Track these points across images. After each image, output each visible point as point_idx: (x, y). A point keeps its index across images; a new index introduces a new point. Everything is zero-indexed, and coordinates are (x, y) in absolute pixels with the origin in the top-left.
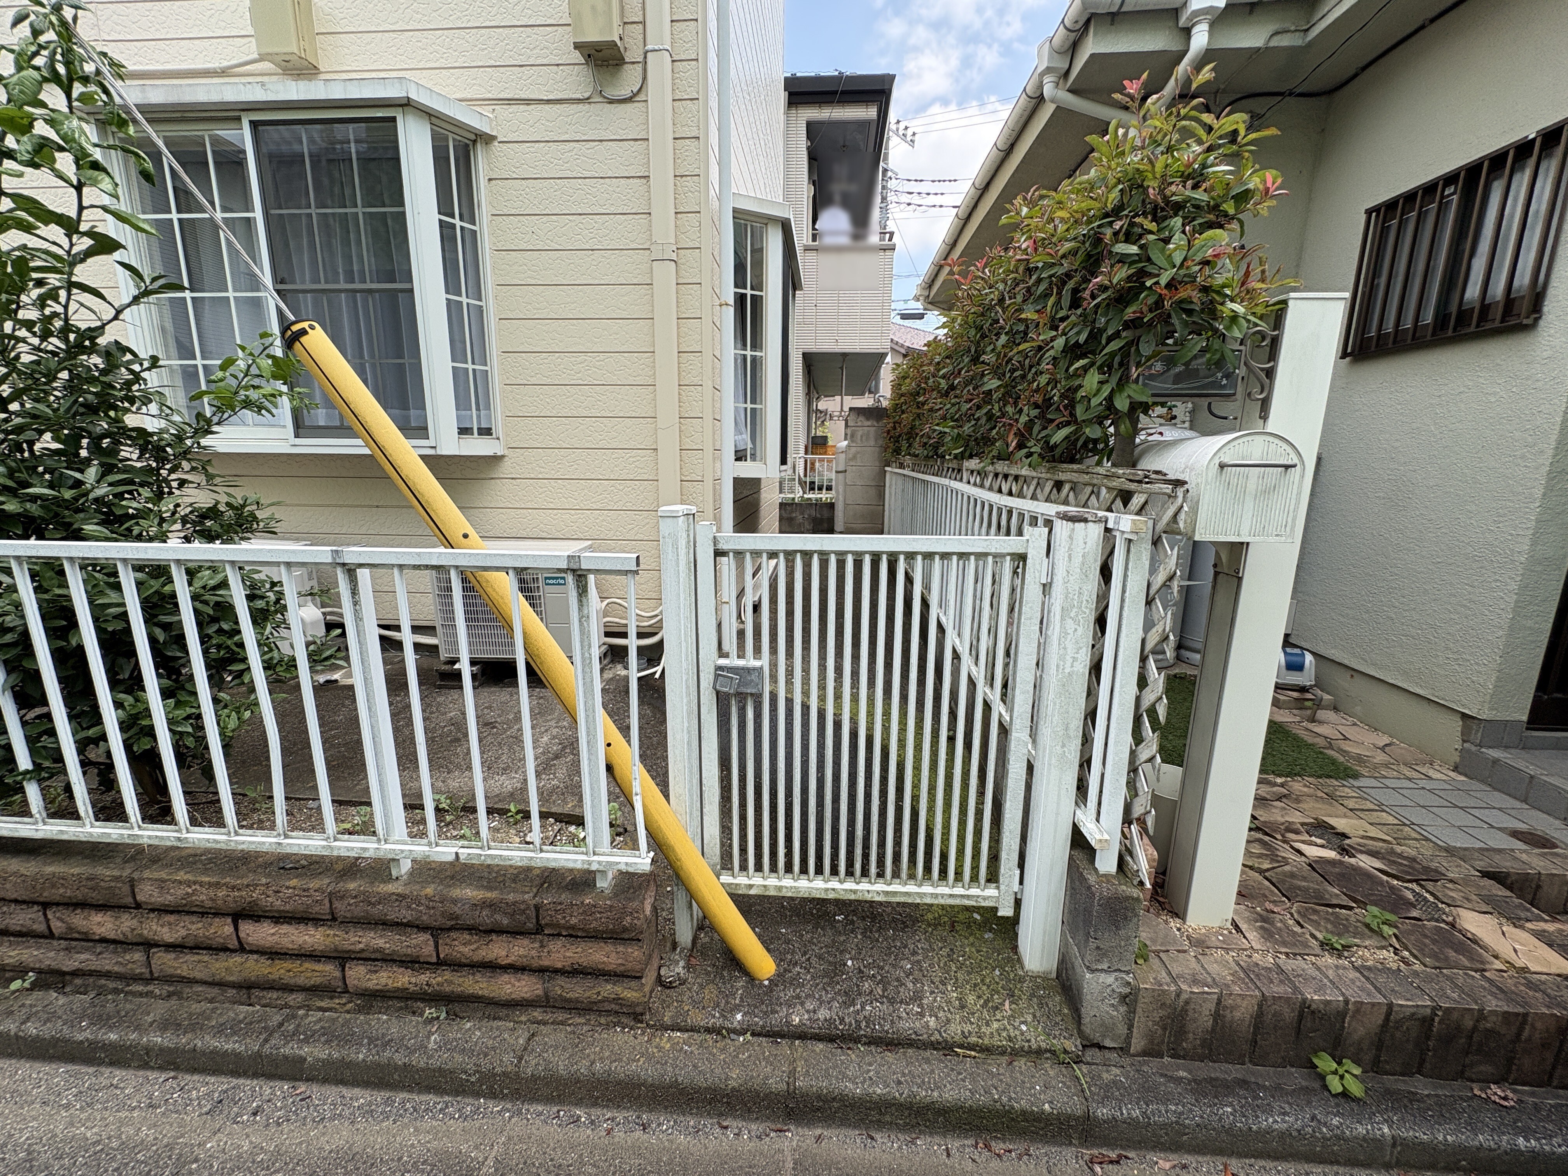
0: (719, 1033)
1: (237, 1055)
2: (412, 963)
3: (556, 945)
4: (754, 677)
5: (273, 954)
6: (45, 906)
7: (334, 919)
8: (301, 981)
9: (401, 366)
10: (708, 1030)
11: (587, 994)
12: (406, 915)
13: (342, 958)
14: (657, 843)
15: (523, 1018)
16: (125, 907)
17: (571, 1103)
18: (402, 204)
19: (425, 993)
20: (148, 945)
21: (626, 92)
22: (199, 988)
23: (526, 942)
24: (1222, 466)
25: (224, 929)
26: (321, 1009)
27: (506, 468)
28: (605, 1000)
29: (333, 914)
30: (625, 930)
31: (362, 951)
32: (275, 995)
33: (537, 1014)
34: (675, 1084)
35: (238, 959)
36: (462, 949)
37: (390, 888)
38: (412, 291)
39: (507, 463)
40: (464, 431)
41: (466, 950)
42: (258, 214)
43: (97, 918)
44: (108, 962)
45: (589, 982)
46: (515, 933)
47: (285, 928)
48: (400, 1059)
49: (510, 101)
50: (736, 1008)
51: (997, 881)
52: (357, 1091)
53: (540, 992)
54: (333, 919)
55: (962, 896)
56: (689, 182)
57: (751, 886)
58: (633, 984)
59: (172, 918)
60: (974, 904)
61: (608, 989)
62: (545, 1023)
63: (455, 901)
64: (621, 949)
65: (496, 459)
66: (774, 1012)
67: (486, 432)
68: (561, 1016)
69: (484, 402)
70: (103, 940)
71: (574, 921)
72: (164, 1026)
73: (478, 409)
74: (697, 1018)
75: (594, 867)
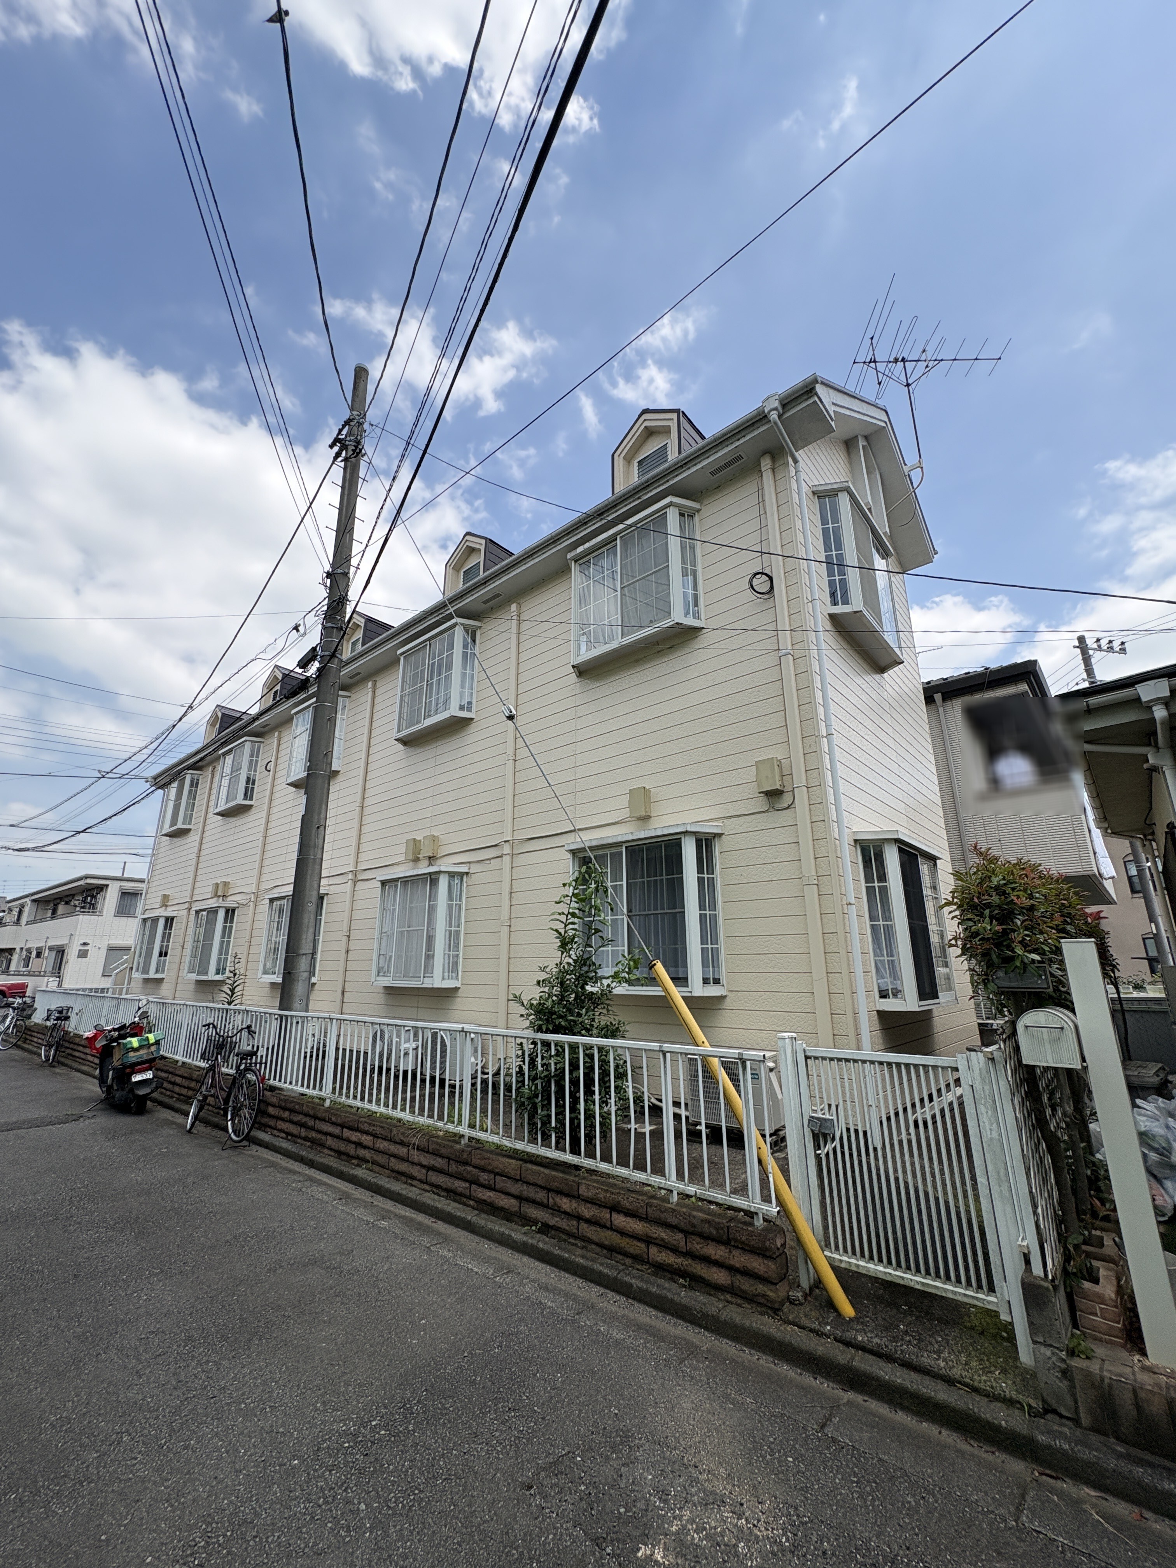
0: (817, 1334)
1: (608, 1276)
2: (675, 1250)
3: (736, 1252)
4: (828, 1124)
5: (622, 1233)
6: (549, 1190)
7: (647, 1218)
8: (631, 1250)
9: (676, 949)
10: (812, 1331)
11: (752, 1288)
12: (673, 1220)
13: (648, 1241)
14: (780, 1202)
15: (722, 1298)
16: (574, 1197)
17: (742, 1344)
18: (682, 873)
19: (680, 1270)
20: (579, 1218)
21: (786, 805)
22: (593, 1247)
23: (723, 1248)
24: (1027, 1027)
25: (605, 1215)
26: (638, 1269)
27: (728, 1003)
28: (759, 1295)
29: (647, 1214)
30: (767, 1249)
31: (656, 1239)
32: (621, 1257)
33: (728, 1297)
34: (790, 1344)
35: (610, 1233)
36: (696, 1245)
37: (669, 1206)
38: (684, 912)
39: (728, 1000)
40: (706, 981)
41: (698, 1247)
42: (624, 883)
43: (565, 1200)
44: (563, 1223)
45: (752, 1281)
46: (718, 1241)
47: (628, 1219)
48: (670, 1296)
49: (730, 817)
50: (828, 1324)
51: (994, 1291)
52: (651, 1309)
53: (729, 1282)
54: (645, 1218)
55: (972, 1297)
56: (822, 842)
57: (841, 1261)
58: (772, 1287)
59: (589, 1205)
60: (982, 1305)
61: (761, 1288)
62: (732, 1303)
63: (694, 1217)
64: (765, 1261)
65: (722, 998)
66: (848, 1331)
67: (717, 981)
68: (739, 1301)
69: (716, 964)
70: (565, 1213)
71: (744, 1238)
72: (583, 1257)
73: (713, 967)
74: (805, 1322)
75: (752, 1210)
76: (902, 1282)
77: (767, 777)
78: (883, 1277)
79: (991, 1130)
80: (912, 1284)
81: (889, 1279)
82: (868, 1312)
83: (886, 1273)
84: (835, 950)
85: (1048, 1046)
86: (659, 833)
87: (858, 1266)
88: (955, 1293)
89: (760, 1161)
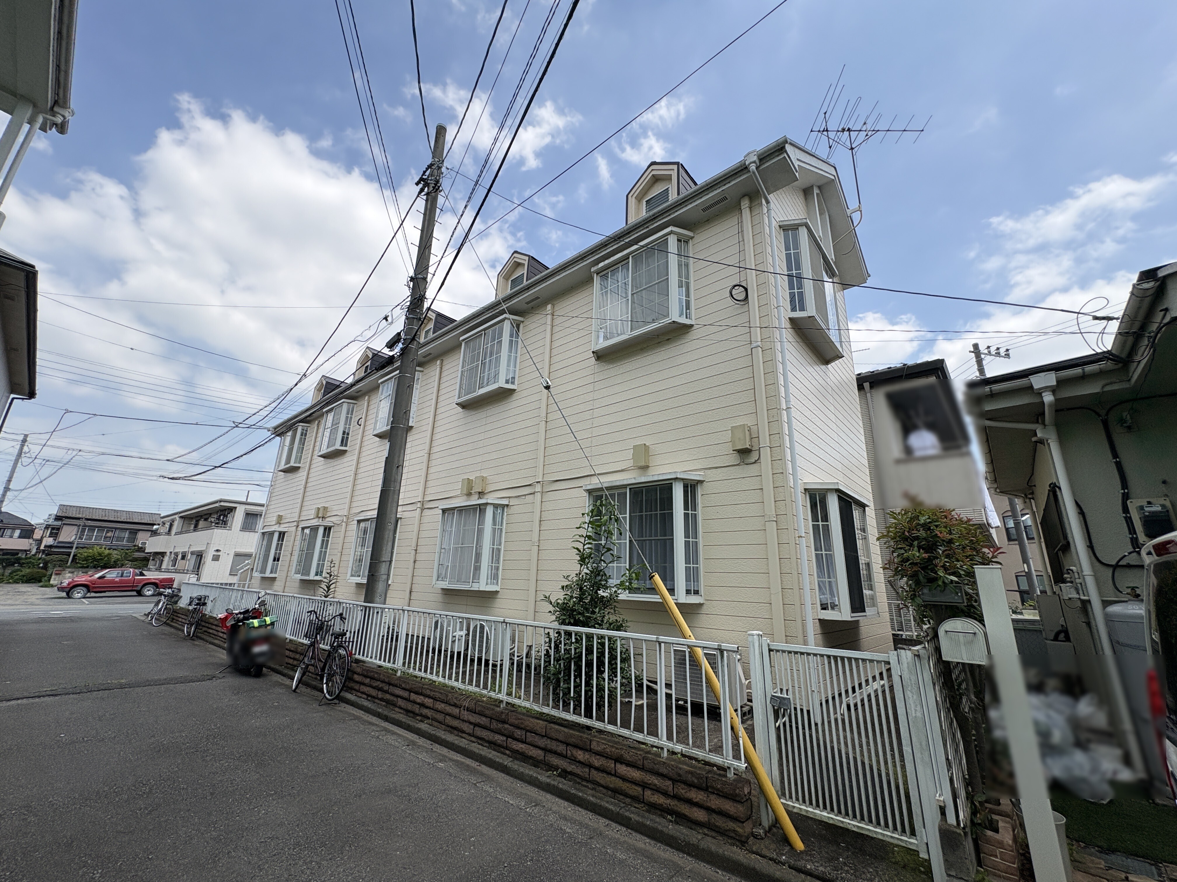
0: (775, 862)
1: (612, 811)
2: (665, 794)
3: (713, 797)
4: (786, 702)
5: (624, 779)
6: (568, 744)
7: (643, 769)
8: (630, 792)
9: (666, 566)
10: (771, 859)
11: (724, 825)
12: (664, 771)
13: (644, 786)
14: (748, 760)
15: (701, 831)
16: (587, 750)
18: (672, 510)
19: (669, 809)
20: (590, 766)
21: (753, 461)
22: (601, 788)
23: (702, 793)
24: (946, 632)
25: (611, 764)
26: (635, 807)
27: (704, 610)
28: (729, 830)
29: (643, 766)
30: (736, 795)
31: (650, 784)
32: (622, 797)
33: (706, 831)
34: (754, 869)
35: (614, 778)
36: (681, 790)
37: (661, 759)
38: (673, 539)
39: (705, 607)
40: (688, 592)
41: (683, 791)
42: (628, 515)
43: (580, 752)
44: (578, 770)
45: (724, 819)
46: (699, 788)
47: (629, 769)
48: (660, 827)
49: (710, 468)
50: (783, 855)
51: (915, 836)
52: (646, 838)
53: (706, 819)
54: (642, 769)
55: (898, 839)
56: (780, 489)
57: (794, 807)
58: (740, 824)
59: (598, 757)
61: (731, 825)
62: (708, 836)
63: (680, 769)
64: (735, 805)
65: (700, 605)
66: (799, 861)
67: (696, 592)
68: (714, 834)
69: (697, 579)
70: (580, 762)
71: (719, 786)
72: (593, 796)
73: (694, 581)
74: (765, 852)
75: (726, 765)
76: (841, 825)
77: (739, 439)
78: (827, 821)
79: (916, 710)
80: (849, 827)
81: (831, 822)
82: (814, 847)
83: (829, 818)
84: (789, 571)
85: (963, 647)
86: (656, 478)
87: (807, 811)
88: (884, 835)
89: (732, 728)
